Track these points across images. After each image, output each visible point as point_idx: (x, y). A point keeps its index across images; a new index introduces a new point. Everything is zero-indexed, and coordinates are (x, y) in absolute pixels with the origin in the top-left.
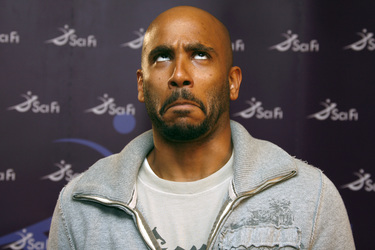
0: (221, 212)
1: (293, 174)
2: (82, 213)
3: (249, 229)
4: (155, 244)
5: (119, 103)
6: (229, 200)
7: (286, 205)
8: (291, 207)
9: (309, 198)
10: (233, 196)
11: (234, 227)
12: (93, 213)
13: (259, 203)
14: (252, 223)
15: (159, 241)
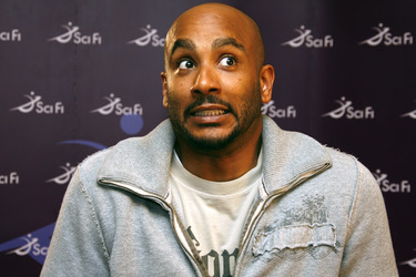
0: (253, 213)
1: (327, 167)
4: (191, 245)
6: (260, 200)
7: (320, 200)
8: (325, 203)
9: (344, 191)
10: (264, 195)
11: (268, 229)
13: (294, 202)
14: (286, 223)
15: (194, 242)
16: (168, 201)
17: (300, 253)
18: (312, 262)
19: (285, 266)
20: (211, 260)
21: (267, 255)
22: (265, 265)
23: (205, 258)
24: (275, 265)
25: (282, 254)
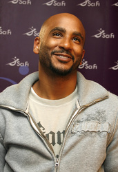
0: (73, 114)
1: (107, 97)
2: (2, 114)
3: (86, 123)
4: (39, 130)
5: (21, 61)
6: (76, 109)
7: (103, 112)
8: (106, 113)
9: (114, 109)
10: (79, 107)
11: (79, 122)
12: (8, 114)
13: (90, 111)
14: (88, 120)
15: (41, 129)
16: (27, 112)
17: (94, 134)
18: (100, 139)
19: (87, 139)
20: (51, 136)
21: (79, 134)
22: (78, 138)
23: (48, 135)
24: (82, 138)
25: (86, 133)
